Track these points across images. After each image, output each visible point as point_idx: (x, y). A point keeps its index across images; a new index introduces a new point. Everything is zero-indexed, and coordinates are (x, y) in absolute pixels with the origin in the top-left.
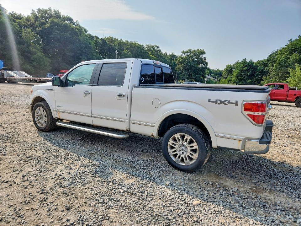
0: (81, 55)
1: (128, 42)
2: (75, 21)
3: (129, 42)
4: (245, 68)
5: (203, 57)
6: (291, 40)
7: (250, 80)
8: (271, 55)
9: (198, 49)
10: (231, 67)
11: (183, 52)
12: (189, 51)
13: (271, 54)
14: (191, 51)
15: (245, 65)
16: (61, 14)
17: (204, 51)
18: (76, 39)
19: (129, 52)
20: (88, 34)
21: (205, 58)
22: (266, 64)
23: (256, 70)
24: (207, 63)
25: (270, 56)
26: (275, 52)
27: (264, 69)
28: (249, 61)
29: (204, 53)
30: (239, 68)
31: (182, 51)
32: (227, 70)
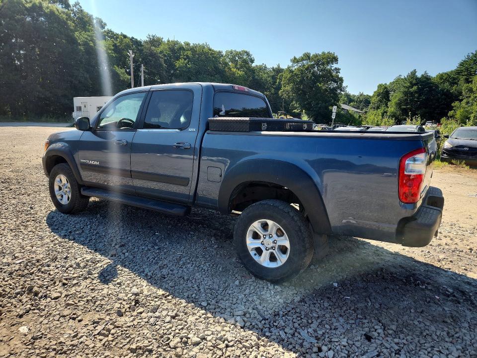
3: (191, 45)
4: (415, 88)
5: (333, 68)
8: (465, 61)
9: (324, 53)
10: (386, 88)
11: (295, 60)
12: (307, 57)
13: (464, 59)
14: (309, 57)
15: (414, 82)
17: (335, 55)
21: (337, 70)
22: (454, 79)
24: (341, 80)
25: (462, 64)
26: (471, 55)
28: (423, 76)
29: (335, 59)
30: (402, 89)
31: (292, 58)
32: (378, 94)
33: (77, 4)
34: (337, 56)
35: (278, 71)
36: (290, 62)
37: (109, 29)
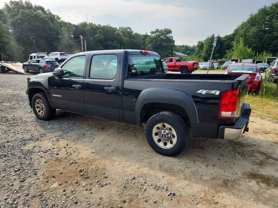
0: (53, 42)
1: (100, 25)
2: (46, 10)
3: (102, 26)
5: (170, 36)
6: (252, 14)
7: (218, 54)
9: (165, 29)
10: (202, 43)
11: (152, 33)
12: (157, 31)
13: (236, 28)
14: (159, 31)
16: (32, 4)
18: (47, 27)
19: (101, 35)
20: (61, 21)
21: (172, 37)
22: (232, 38)
23: (223, 45)
24: (174, 41)
25: (235, 31)
26: (239, 26)
27: (230, 44)
28: (217, 37)
29: (170, 32)
30: (208, 44)
31: (151, 31)
32: (198, 46)
33: (48, 10)
34: (171, 30)
35: (146, 36)
36: (150, 33)
37: (62, 20)
